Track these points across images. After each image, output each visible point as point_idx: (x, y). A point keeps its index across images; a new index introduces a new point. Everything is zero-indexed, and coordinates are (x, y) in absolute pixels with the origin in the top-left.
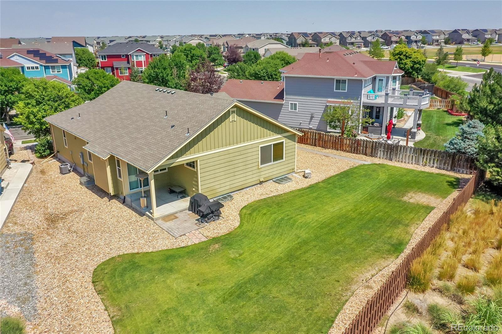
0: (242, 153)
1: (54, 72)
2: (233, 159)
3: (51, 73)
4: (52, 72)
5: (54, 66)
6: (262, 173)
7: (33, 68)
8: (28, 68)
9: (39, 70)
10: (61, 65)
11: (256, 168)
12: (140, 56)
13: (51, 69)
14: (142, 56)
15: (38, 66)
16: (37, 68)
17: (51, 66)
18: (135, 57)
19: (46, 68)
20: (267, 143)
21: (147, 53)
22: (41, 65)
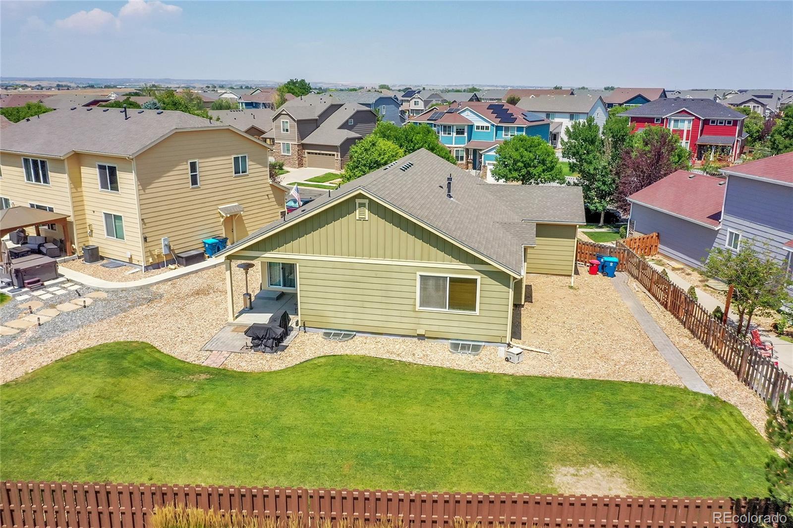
0: (379, 274)
1: (507, 135)
2: (361, 279)
3: (503, 136)
4: (505, 135)
5: (508, 127)
6: (423, 321)
7: (482, 128)
8: (478, 127)
9: (489, 131)
10: (517, 127)
11: (410, 308)
12: (683, 121)
13: (503, 132)
14: (686, 122)
15: (489, 125)
16: (487, 128)
17: (505, 127)
18: (673, 122)
19: (498, 128)
20: (437, 272)
21: (697, 118)
22: (493, 125)
